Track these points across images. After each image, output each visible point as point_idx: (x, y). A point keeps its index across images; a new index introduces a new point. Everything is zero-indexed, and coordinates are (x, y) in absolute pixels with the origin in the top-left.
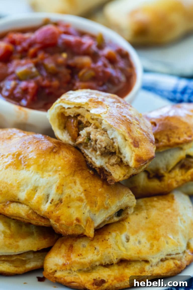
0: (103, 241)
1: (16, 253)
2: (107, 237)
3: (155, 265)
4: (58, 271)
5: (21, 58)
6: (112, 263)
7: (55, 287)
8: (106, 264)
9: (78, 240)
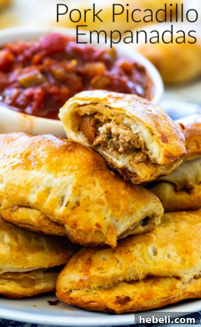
0: (126, 253)
2: (131, 249)
3: (187, 282)
4: (73, 290)
6: (137, 279)
8: (131, 279)
9: (98, 253)
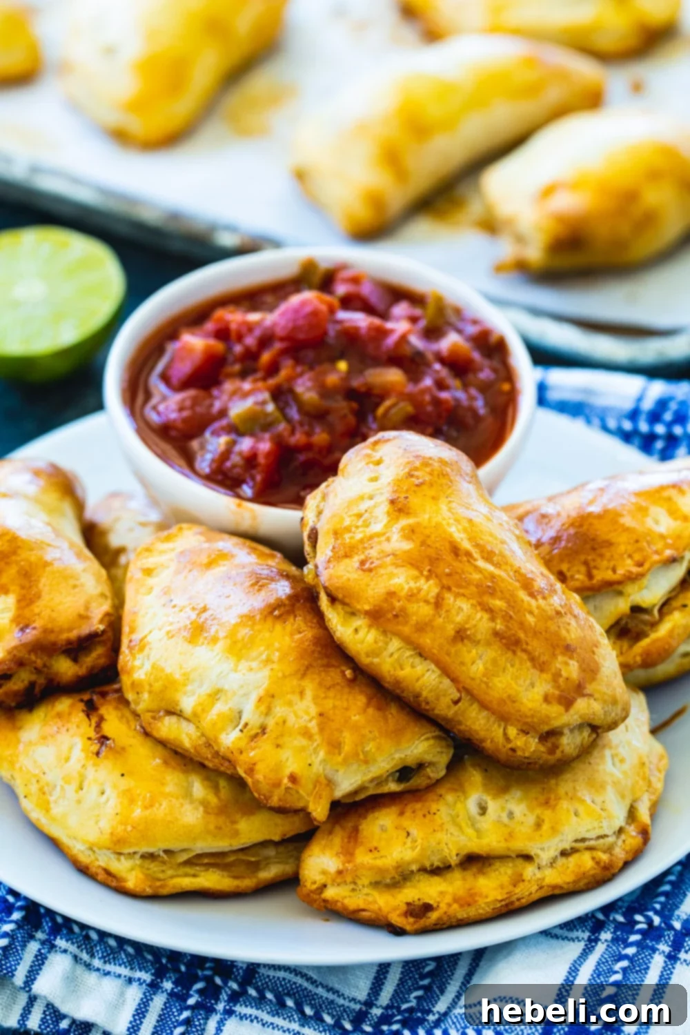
0: (424, 816)
1: (235, 848)
2: (434, 807)
3: (547, 865)
4: (329, 886)
5: (243, 375)
6: (447, 865)
7: (327, 920)
8: (434, 866)
9: (371, 817)
